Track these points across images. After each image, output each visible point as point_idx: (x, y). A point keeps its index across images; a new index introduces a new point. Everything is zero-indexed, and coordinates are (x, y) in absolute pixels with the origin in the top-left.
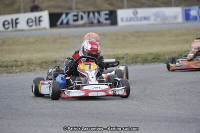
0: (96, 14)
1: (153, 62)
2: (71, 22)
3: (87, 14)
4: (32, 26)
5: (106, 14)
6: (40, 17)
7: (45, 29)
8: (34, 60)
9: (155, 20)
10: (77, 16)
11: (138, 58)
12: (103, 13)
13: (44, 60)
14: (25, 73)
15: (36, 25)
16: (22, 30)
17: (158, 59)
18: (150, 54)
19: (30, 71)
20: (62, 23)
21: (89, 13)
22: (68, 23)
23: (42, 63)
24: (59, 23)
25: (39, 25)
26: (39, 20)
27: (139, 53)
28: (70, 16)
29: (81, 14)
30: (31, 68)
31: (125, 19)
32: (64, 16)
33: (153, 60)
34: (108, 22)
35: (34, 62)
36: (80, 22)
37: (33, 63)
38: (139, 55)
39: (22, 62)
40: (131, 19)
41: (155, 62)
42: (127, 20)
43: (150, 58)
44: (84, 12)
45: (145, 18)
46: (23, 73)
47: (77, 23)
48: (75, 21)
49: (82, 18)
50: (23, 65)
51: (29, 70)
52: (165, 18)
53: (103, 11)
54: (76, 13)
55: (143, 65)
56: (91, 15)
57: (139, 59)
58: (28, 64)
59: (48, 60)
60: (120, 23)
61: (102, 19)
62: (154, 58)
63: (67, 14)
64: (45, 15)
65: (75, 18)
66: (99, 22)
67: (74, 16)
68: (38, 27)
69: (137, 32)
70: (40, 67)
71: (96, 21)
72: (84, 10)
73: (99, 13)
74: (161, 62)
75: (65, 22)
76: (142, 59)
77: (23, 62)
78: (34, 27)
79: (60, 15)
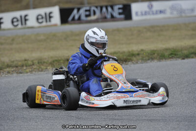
0: (110, 9)
1: (170, 58)
2: (83, 18)
3: (99, 8)
4: (42, 22)
5: (119, 9)
6: (50, 13)
7: (55, 25)
8: (46, 59)
9: (171, 13)
10: (89, 11)
11: (154, 54)
12: (116, 8)
13: (56, 59)
14: (37, 73)
15: (46, 22)
16: (32, 28)
17: (175, 55)
18: (167, 49)
19: (42, 71)
20: (73, 19)
21: (101, 8)
22: (79, 18)
23: (54, 61)
24: (70, 18)
25: (50, 21)
26: (50, 17)
27: (155, 49)
28: (82, 11)
29: (93, 8)
30: (42, 67)
31: (139, 13)
32: (75, 11)
33: (170, 56)
34: (122, 16)
35: (46, 61)
36: (93, 18)
37: (44, 62)
38: (156, 51)
39: (32, 61)
40: (146, 13)
41: (172, 58)
42: (142, 14)
43: (166, 54)
44: (97, 7)
45: (161, 12)
46: (34, 72)
47: (89, 18)
48: (87, 16)
49: (95, 13)
50: (33, 65)
51: (40, 69)
52: (181, 11)
53: (116, 5)
54: (88, 8)
55: (160, 61)
56: (104, 9)
57: (156, 55)
58: (38, 63)
59: (60, 59)
60: (134, 17)
61: (116, 14)
62: (172, 54)
63: (79, 9)
64: (56, 11)
65: (87, 13)
66: (112, 16)
67: (86, 11)
68: (49, 23)
69: (153, 27)
70: (52, 67)
71: (109, 16)
72: (97, 5)
73: (112, 7)
74: (179, 58)
75: (77, 17)
76: (158, 54)
77: (34, 62)
78: (44, 24)
79: (72, 10)
